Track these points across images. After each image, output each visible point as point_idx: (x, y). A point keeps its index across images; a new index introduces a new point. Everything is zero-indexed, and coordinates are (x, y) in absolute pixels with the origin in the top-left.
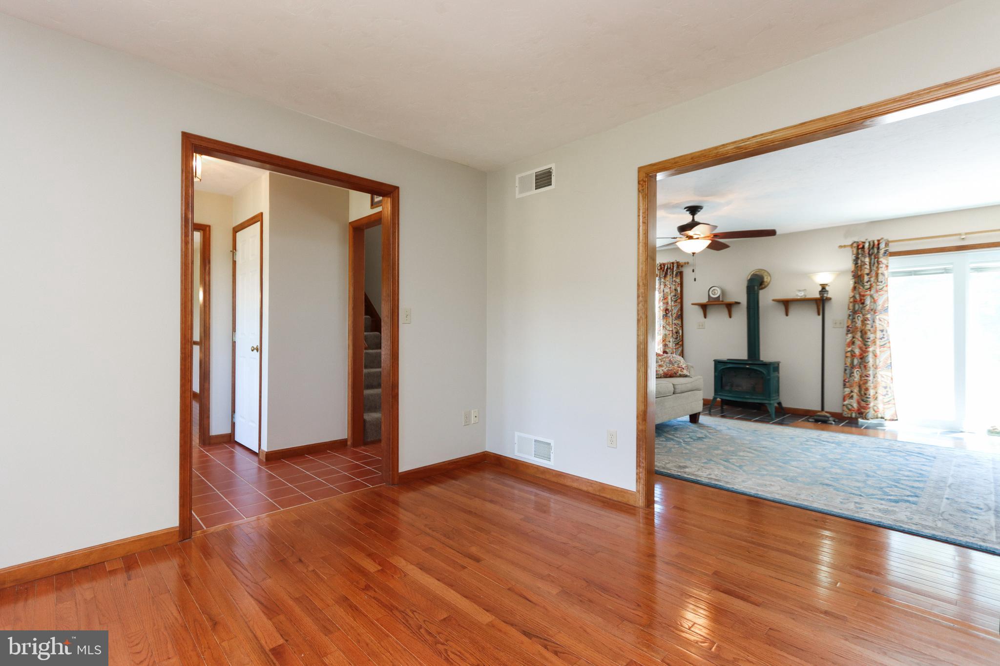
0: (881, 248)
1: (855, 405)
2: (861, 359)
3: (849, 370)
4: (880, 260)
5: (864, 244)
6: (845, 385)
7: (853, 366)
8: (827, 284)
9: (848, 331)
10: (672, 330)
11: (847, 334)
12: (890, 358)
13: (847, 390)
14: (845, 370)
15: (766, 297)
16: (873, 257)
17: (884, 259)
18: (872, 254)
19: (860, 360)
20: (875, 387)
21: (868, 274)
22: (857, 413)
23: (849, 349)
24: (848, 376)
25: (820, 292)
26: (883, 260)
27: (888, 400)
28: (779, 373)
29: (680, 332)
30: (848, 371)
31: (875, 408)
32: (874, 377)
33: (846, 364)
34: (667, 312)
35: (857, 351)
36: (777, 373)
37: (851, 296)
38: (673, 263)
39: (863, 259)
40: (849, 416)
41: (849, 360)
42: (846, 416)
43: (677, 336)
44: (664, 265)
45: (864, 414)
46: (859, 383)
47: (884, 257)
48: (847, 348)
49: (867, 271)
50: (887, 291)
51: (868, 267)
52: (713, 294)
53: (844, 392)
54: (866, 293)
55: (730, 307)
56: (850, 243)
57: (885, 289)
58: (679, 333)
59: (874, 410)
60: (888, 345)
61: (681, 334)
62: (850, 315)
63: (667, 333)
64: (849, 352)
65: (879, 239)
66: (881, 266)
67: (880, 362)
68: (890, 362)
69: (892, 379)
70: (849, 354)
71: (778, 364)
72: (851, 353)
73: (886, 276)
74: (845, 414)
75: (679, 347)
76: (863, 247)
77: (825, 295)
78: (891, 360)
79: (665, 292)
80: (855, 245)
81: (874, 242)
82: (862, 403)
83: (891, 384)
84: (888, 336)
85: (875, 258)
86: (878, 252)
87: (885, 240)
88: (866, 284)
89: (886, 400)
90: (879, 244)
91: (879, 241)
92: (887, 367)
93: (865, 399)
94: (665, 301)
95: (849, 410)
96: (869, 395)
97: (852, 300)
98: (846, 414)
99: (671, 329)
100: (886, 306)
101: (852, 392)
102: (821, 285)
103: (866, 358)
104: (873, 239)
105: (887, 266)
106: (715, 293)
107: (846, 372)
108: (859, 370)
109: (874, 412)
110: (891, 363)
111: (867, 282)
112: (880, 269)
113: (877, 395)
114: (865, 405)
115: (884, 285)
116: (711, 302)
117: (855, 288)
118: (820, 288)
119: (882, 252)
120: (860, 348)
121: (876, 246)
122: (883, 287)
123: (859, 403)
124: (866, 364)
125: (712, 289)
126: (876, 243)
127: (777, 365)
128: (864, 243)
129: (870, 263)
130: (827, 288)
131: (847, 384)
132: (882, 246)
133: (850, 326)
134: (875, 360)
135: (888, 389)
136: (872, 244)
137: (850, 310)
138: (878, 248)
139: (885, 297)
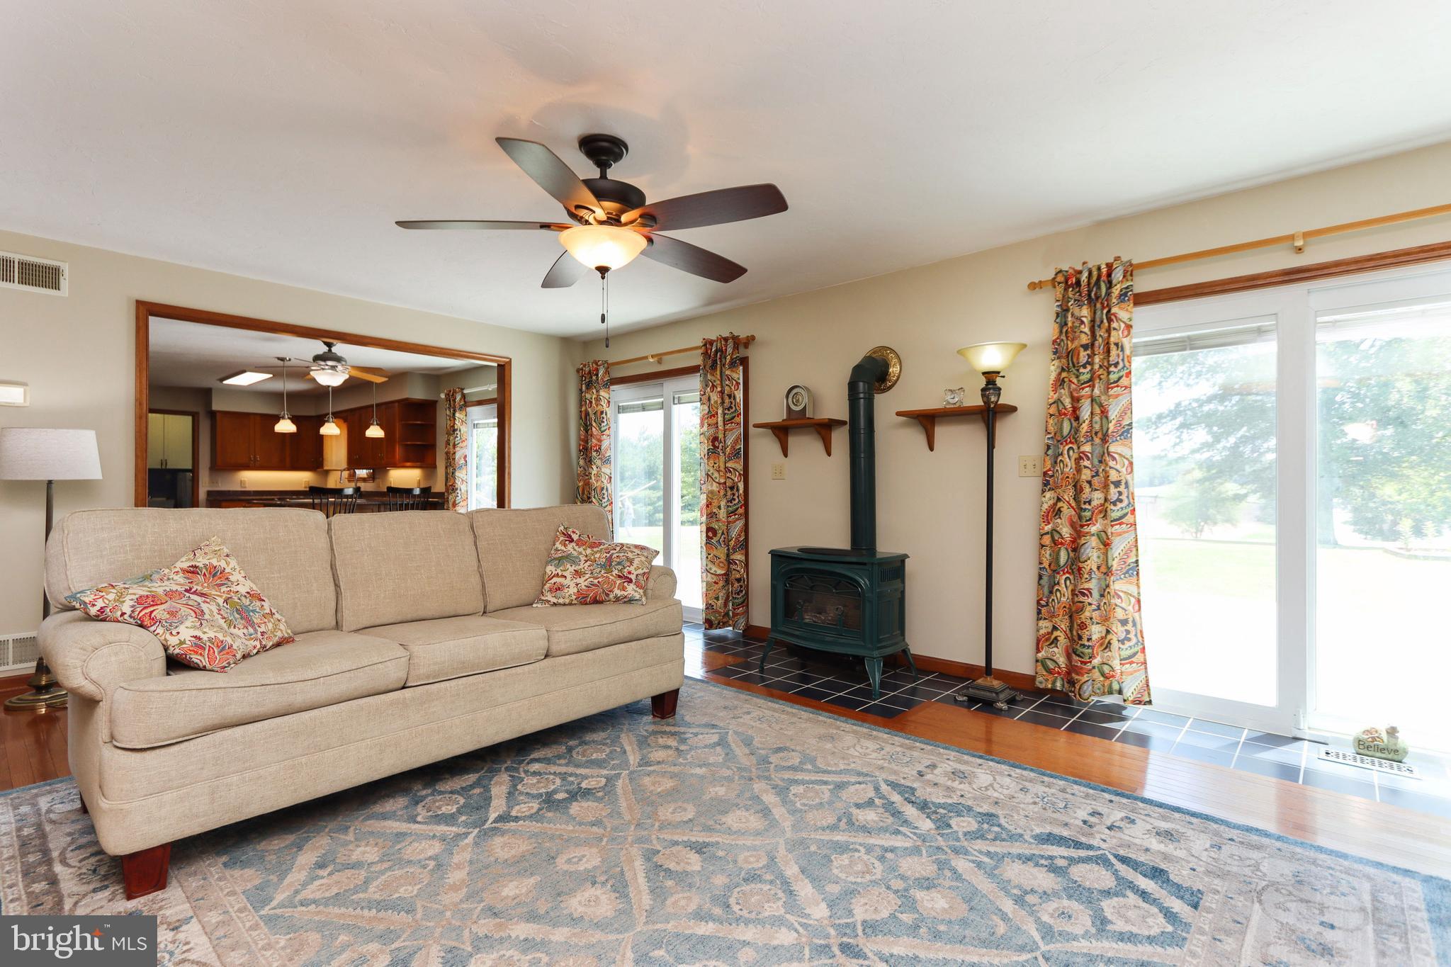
0: (1114, 282)
1: (1062, 661)
2: (1075, 550)
3: (1047, 578)
4: (1113, 310)
5: (1078, 276)
6: (1039, 612)
7: (1055, 569)
8: (999, 373)
9: (1046, 484)
10: (725, 483)
11: (1043, 492)
12: (1134, 549)
13: (1045, 626)
14: (1040, 577)
15: (887, 407)
16: (1099, 305)
17: (1121, 308)
18: (1097, 298)
19: (1072, 554)
20: (1105, 619)
21: (1085, 347)
22: (1065, 680)
23: (1048, 528)
24: (1046, 590)
25: (983, 390)
26: (1121, 312)
27: (1129, 652)
28: (903, 582)
29: (741, 486)
30: (1045, 581)
31: (1106, 669)
32: (1102, 596)
33: (1041, 563)
34: (717, 444)
35: (1066, 532)
36: (899, 580)
37: (1051, 401)
38: (726, 339)
39: (1077, 311)
40: (1050, 686)
41: (1047, 553)
42: (1042, 686)
43: (734, 495)
44: (711, 342)
45: (1077, 686)
46: (1070, 609)
47: (1123, 305)
48: (1043, 525)
49: (1085, 339)
50: (1128, 387)
51: (1087, 330)
52: (796, 405)
53: (1038, 631)
54: (1083, 393)
55: (824, 429)
56: (1050, 275)
57: (1124, 381)
58: (738, 490)
59: (1103, 675)
60: (1129, 519)
61: (741, 491)
62: (1048, 447)
63: (715, 487)
64: (1047, 533)
65: (1111, 260)
66: (1114, 325)
67: (1113, 560)
68: (1134, 560)
69: (1139, 601)
70: (1047, 540)
71: (903, 562)
72: (1052, 537)
73: (1127, 352)
74: (1041, 683)
75: (738, 519)
76: (1078, 283)
77: (993, 399)
78: (1137, 556)
79: (712, 402)
80: (1060, 278)
81: (1099, 268)
82: (1075, 658)
83: (1136, 615)
84: (1131, 496)
85: (1103, 308)
86: (1108, 294)
87: (1123, 264)
88: (1082, 370)
89: (1125, 653)
90: (1109, 275)
91: (1109, 266)
92: (1127, 572)
93: (1081, 649)
94: (713, 421)
95: (1050, 671)
96: (1089, 640)
97: (1053, 410)
98: (1043, 682)
99: (722, 481)
100: (1126, 422)
101: (1055, 628)
102: (984, 373)
103: (1082, 550)
104: (1098, 264)
105: (1129, 327)
106: (798, 401)
107: (1042, 582)
108: (1071, 577)
109: (1102, 679)
110: (1137, 561)
111: (1084, 366)
112: (1113, 333)
113: (1109, 637)
114: (1079, 664)
115: (1121, 374)
116: (792, 420)
117: (1060, 383)
118: (982, 382)
119: (1116, 291)
120: (1072, 525)
121: (1104, 278)
122: (1120, 378)
123: (1069, 657)
124: (1081, 565)
125: (795, 391)
126: (1104, 270)
127: (899, 564)
128: (1080, 272)
129: (1093, 321)
130: (999, 381)
131: (1044, 610)
132: (1118, 275)
133: (1050, 473)
134: (1106, 554)
135: (1129, 627)
136: (1095, 273)
137: (1049, 433)
138: (1110, 285)
139: (1123, 401)
